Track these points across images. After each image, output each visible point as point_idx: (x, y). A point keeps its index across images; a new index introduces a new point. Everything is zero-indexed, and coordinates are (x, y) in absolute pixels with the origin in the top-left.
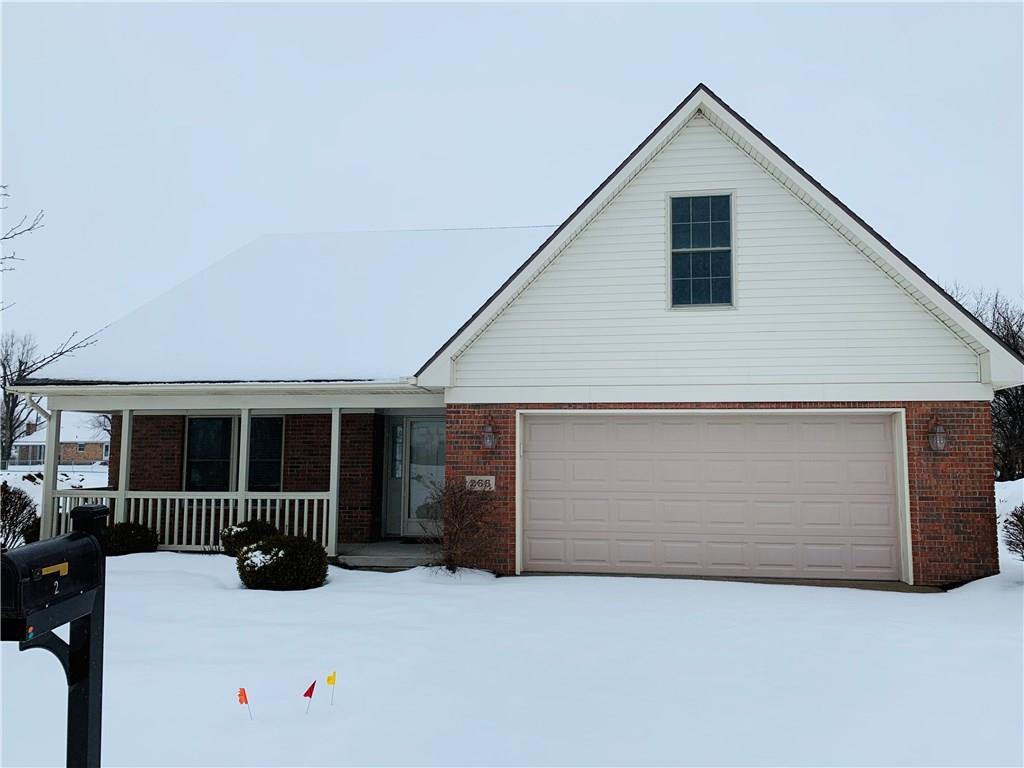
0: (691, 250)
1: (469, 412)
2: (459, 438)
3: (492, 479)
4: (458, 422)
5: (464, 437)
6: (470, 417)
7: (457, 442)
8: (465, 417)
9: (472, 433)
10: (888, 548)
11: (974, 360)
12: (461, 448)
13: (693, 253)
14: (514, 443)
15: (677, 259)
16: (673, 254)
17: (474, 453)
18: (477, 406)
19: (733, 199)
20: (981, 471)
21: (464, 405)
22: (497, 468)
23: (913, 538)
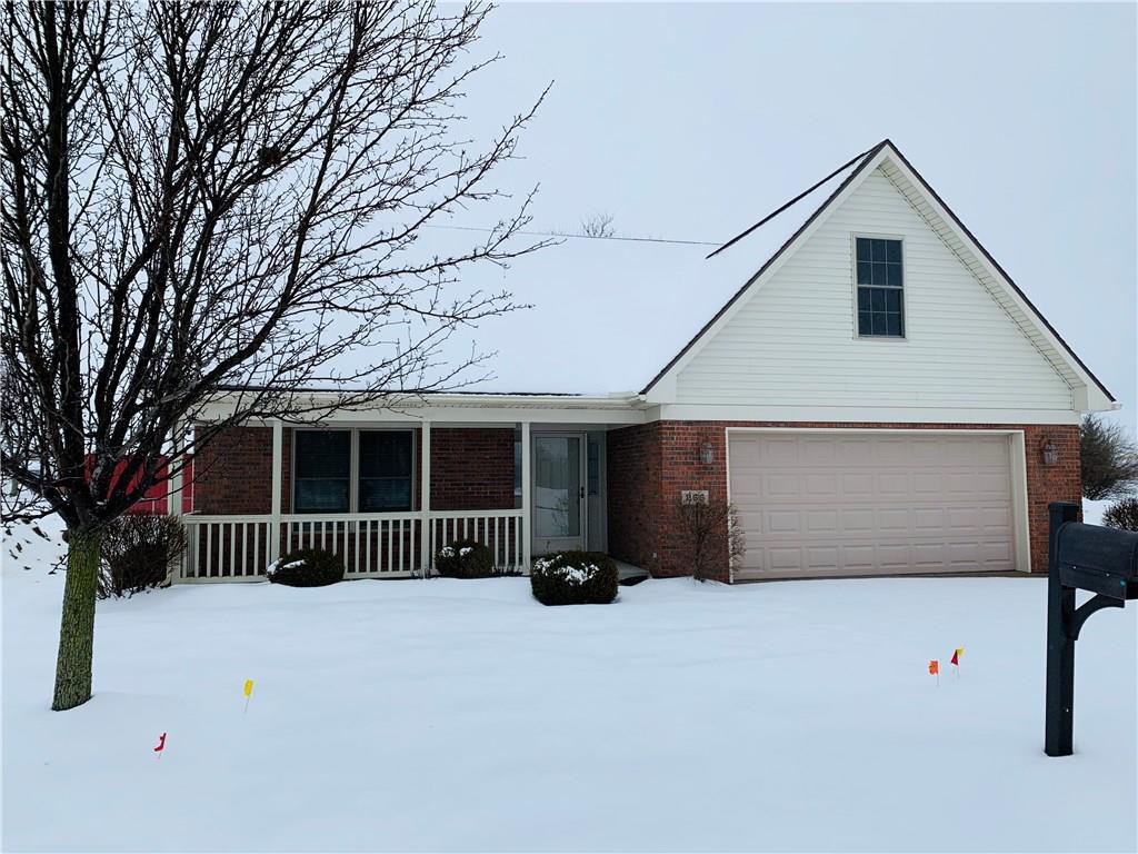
0: (872, 286)
1: (683, 429)
2: (674, 453)
3: (706, 493)
4: (673, 439)
5: (679, 453)
6: (684, 434)
7: (672, 458)
8: (679, 434)
9: (686, 449)
10: (1006, 545)
11: (1068, 392)
12: (676, 463)
13: (874, 289)
14: (725, 459)
15: (863, 295)
16: (859, 289)
17: (689, 468)
18: (689, 423)
19: (904, 243)
20: (1073, 481)
21: (678, 422)
22: (710, 483)
23: (1030, 534)
